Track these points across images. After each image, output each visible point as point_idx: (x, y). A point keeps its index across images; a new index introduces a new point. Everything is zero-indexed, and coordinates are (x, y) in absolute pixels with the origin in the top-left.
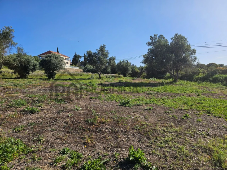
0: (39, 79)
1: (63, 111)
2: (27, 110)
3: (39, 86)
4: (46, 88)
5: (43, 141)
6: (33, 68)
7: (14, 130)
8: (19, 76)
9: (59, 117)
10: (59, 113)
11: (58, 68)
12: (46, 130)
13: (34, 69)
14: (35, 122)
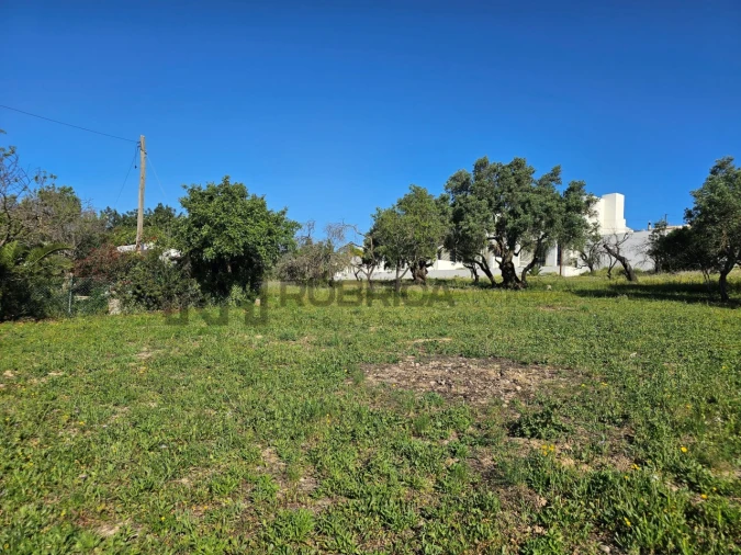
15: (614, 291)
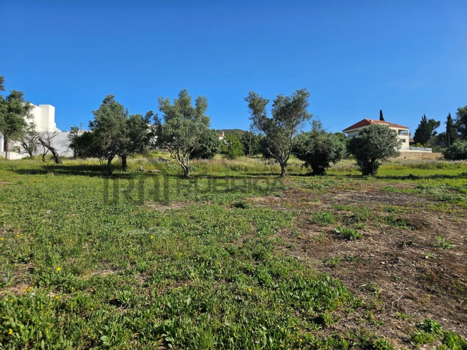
0: (346, 176)
1: (409, 244)
2: (338, 232)
3: (349, 189)
4: (363, 193)
5: (379, 295)
6: (335, 156)
7: (326, 262)
8: (312, 171)
9: (404, 256)
10: (400, 246)
11: (383, 154)
12: (381, 276)
13: (338, 157)
14: (356, 256)
15: (45, 170)
